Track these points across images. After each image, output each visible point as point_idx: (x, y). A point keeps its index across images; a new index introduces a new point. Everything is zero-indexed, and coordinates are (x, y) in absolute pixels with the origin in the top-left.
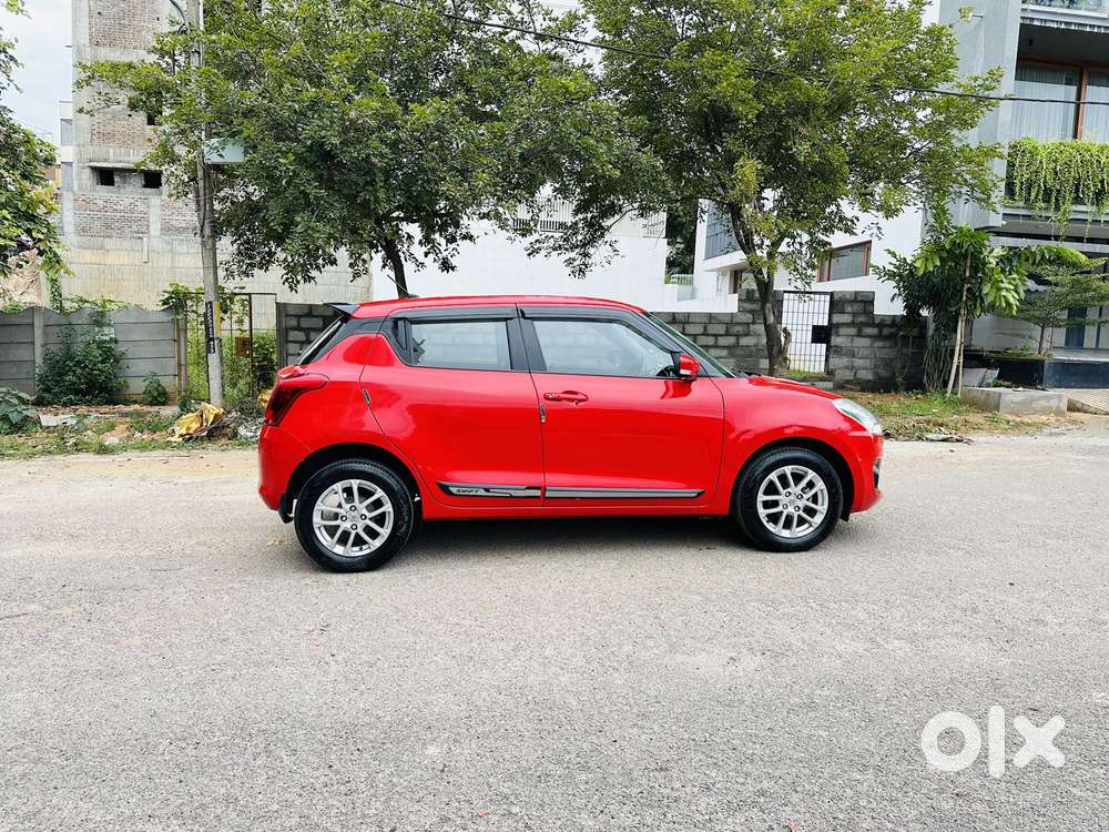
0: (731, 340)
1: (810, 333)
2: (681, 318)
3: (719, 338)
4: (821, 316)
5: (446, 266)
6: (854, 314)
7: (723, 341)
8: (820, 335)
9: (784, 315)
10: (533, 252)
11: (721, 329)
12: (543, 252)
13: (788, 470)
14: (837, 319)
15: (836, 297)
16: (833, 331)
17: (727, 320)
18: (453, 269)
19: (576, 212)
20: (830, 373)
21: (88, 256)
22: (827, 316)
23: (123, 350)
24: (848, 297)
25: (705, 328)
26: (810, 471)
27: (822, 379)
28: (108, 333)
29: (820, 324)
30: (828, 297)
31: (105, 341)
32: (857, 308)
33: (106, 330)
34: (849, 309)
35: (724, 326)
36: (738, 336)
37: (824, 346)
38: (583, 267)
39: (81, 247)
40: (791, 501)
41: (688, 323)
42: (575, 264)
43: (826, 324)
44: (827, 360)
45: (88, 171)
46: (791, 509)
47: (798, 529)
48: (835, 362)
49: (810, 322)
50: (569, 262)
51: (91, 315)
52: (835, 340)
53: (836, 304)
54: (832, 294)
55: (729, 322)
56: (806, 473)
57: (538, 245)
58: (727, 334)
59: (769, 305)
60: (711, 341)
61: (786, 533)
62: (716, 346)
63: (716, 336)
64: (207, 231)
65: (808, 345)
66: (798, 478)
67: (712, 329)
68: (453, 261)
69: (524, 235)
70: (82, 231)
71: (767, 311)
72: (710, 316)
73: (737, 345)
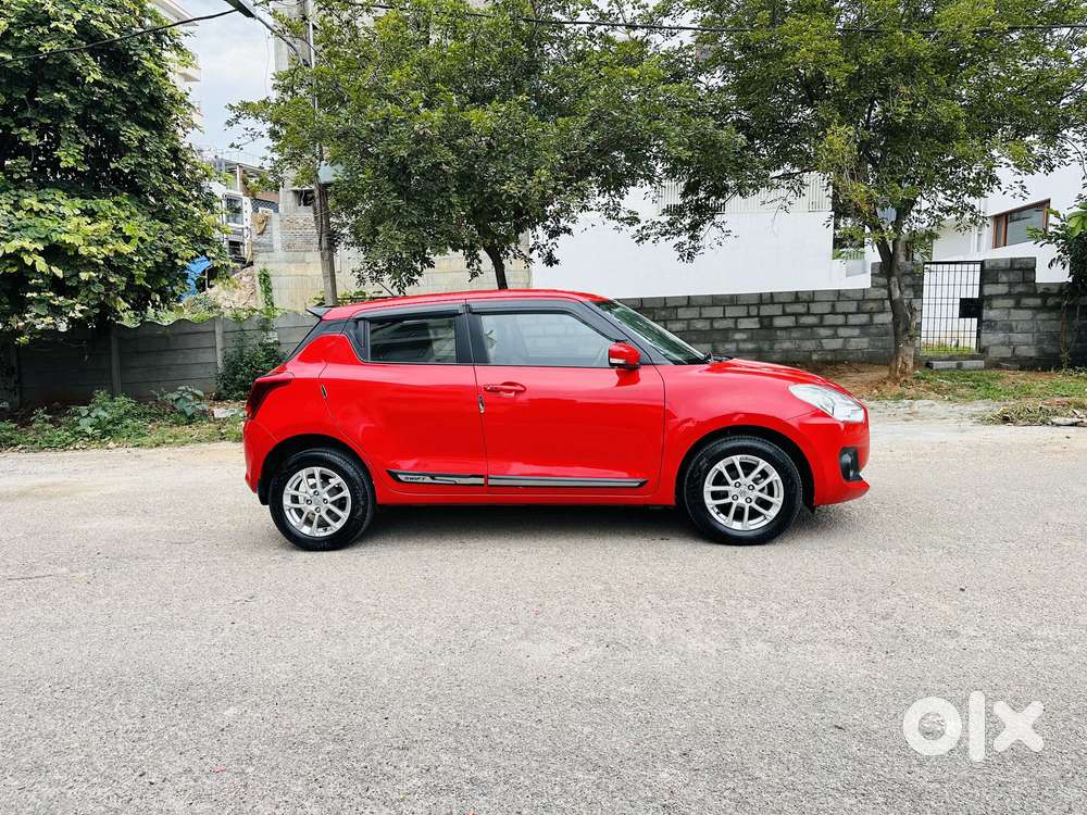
0: (863, 318)
1: (957, 308)
2: (805, 297)
3: (850, 316)
4: (970, 287)
5: (551, 261)
6: (1011, 284)
7: (853, 320)
8: (969, 308)
9: (926, 288)
10: (641, 239)
11: (852, 307)
12: (652, 238)
13: (736, 459)
14: (989, 290)
15: (987, 266)
16: (985, 303)
17: (859, 296)
18: (556, 262)
19: (684, 195)
20: (982, 351)
21: (293, 269)
22: (977, 288)
23: (285, 350)
24: (1002, 265)
25: (833, 306)
26: (761, 461)
27: (973, 358)
28: (273, 337)
29: (970, 296)
30: (978, 267)
31: (269, 344)
32: (1013, 276)
33: (271, 334)
34: (1004, 278)
35: (855, 304)
36: (871, 313)
37: (975, 320)
38: (692, 250)
39: (287, 262)
40: (742, 492)
41: (813, 302)
42: (685, 247)
43: (976, 296)
44: (978, 336)
45: (291, 194)
46: (741, 501)
47: (751, 522)
48: (988, 338)
49: (957, 295)
50: (679, 246)
51: (259, 322)
52: (988, 314)
53: (988, 273)
54: (982, 263)
55: (861, 299)
56: (758, 463)
57: (645, 232)
58: (859, 311)
59: (894, 279)
60: (840, 320)
61: (737, 525)
62: (846, 325)
63: (846, 314)
64: (324, 244)
65: (956, 321)
66: (748, 468)
67: (841, 307)
68: (556, 254)
69: (631, 224)
70: (288, 247)
71: (892, 286)
72: (839, 293)
73: (871, 323)
